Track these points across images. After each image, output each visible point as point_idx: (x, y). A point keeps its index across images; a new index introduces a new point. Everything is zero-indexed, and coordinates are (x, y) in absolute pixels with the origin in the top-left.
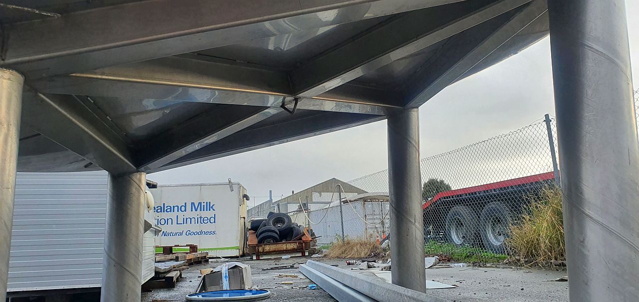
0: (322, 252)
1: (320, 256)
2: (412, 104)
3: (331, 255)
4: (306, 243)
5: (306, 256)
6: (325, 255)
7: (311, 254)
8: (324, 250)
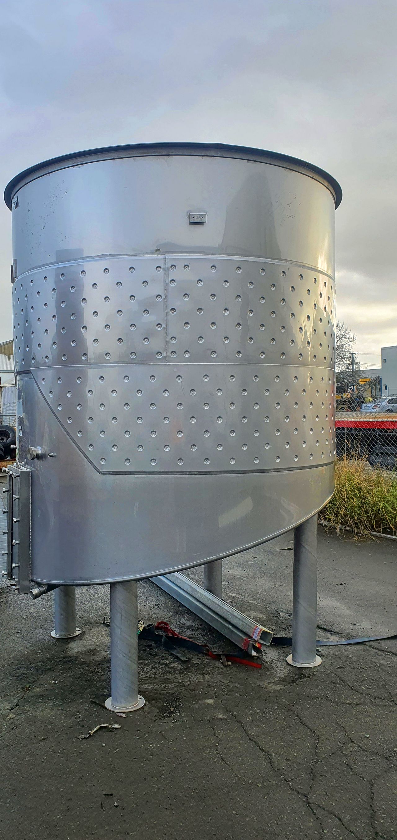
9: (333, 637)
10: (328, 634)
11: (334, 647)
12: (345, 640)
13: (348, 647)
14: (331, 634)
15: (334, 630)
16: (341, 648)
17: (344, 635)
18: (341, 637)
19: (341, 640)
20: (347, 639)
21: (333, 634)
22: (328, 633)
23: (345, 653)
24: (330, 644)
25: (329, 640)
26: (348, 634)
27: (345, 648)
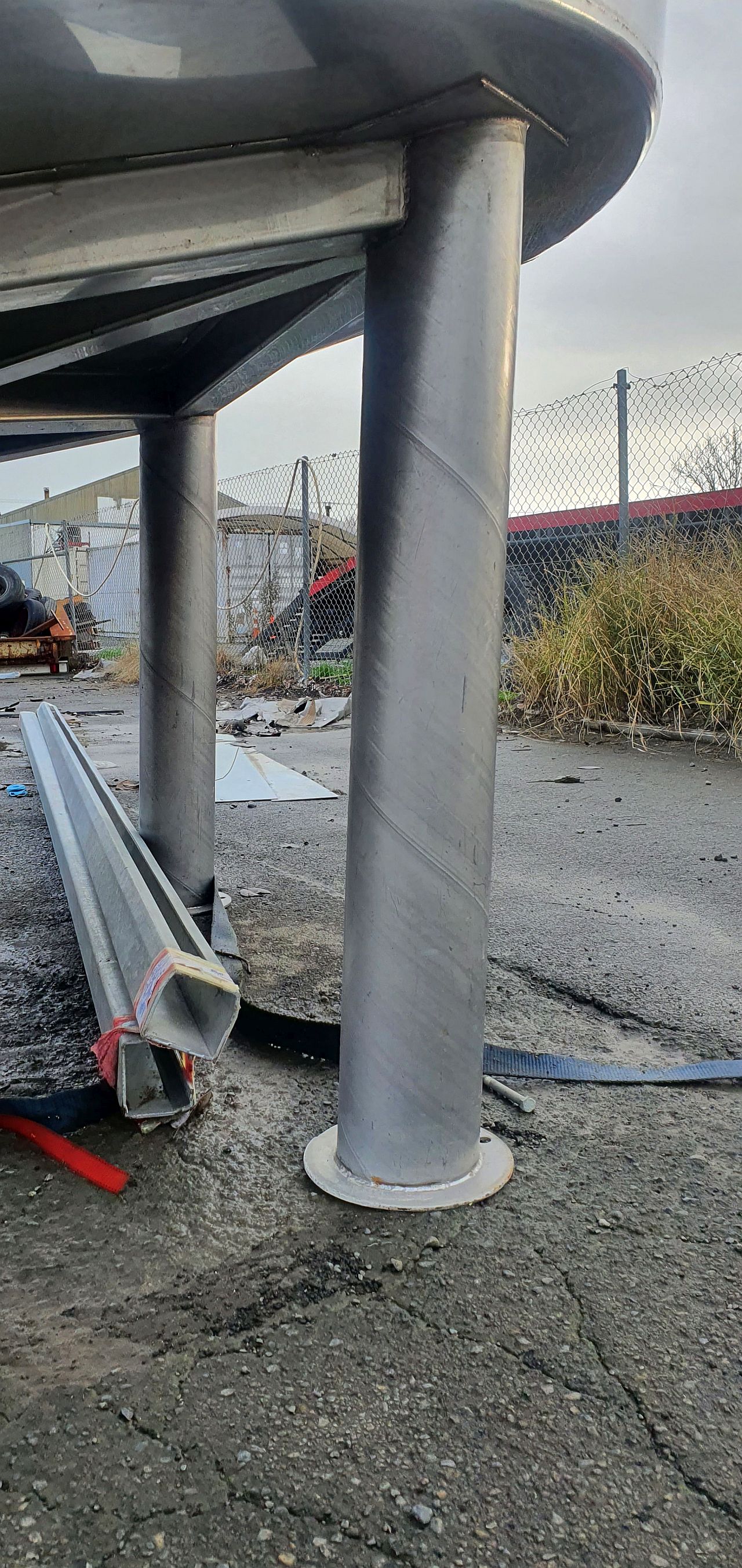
0: (101, 665)
1: (95, 675)
2: (199, 403)
3: (122, 675)
4: (61, 642)
5: (63, 674)
6: (108, 674)
7: (73, 669)
8: (106, 662)
9: (629, 1042)
10: (609, 1029)
11: (620, 1090)
12: (687, 1059)
13: (698, 1097)
14: (624, 1027)
15: (642, 1011)
16: (656, 1100)
17: (688, 1038)
18: (672, 1044)
19: (668, 1060)
20: (702, 1055)
21: (634, 1029)
22: (612, 1023)
23: (673, 1132)
24: (599, 1079)
25: (604, 1056)
26: (707, 1034)
27: (675, 1105)
